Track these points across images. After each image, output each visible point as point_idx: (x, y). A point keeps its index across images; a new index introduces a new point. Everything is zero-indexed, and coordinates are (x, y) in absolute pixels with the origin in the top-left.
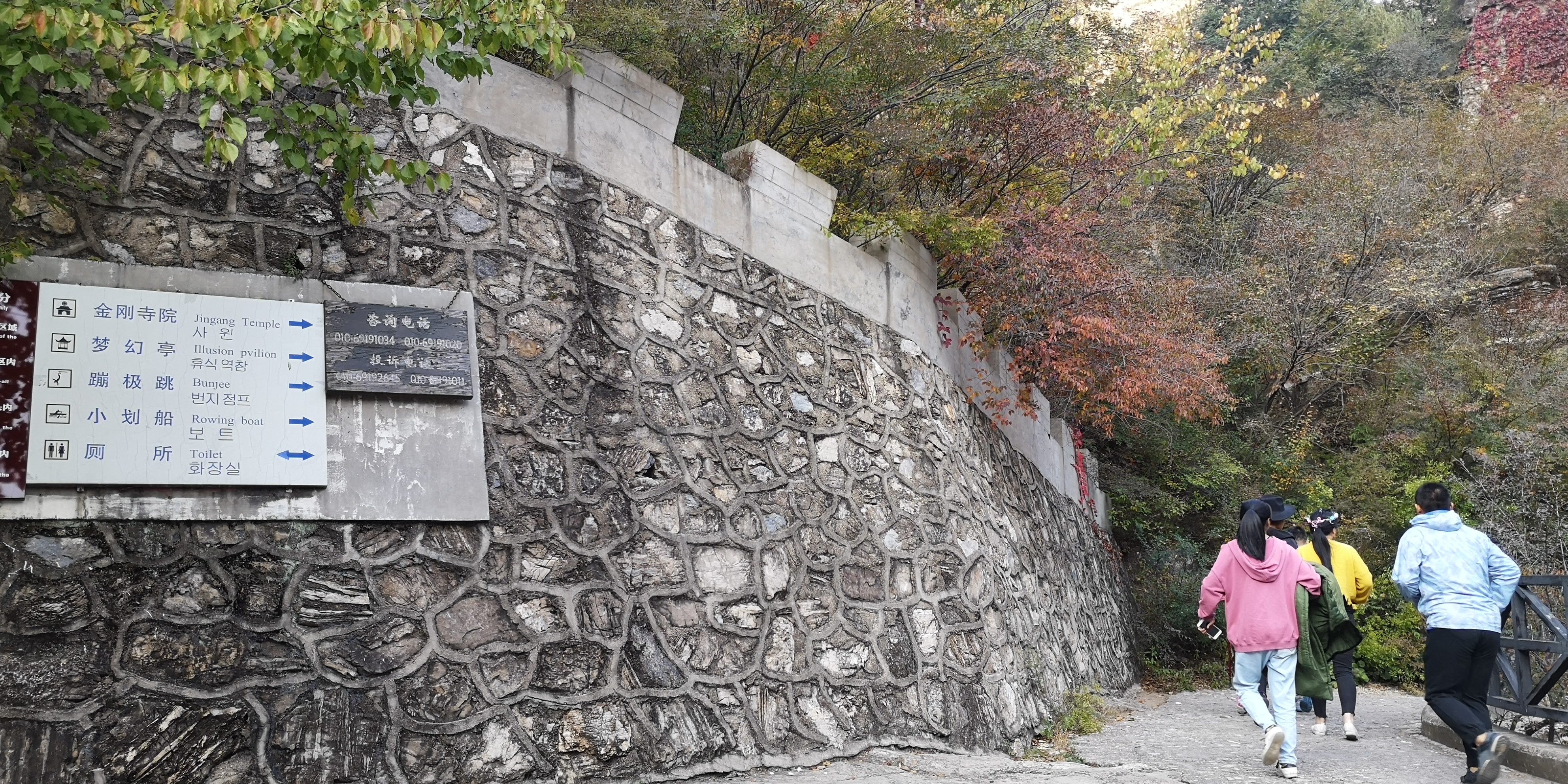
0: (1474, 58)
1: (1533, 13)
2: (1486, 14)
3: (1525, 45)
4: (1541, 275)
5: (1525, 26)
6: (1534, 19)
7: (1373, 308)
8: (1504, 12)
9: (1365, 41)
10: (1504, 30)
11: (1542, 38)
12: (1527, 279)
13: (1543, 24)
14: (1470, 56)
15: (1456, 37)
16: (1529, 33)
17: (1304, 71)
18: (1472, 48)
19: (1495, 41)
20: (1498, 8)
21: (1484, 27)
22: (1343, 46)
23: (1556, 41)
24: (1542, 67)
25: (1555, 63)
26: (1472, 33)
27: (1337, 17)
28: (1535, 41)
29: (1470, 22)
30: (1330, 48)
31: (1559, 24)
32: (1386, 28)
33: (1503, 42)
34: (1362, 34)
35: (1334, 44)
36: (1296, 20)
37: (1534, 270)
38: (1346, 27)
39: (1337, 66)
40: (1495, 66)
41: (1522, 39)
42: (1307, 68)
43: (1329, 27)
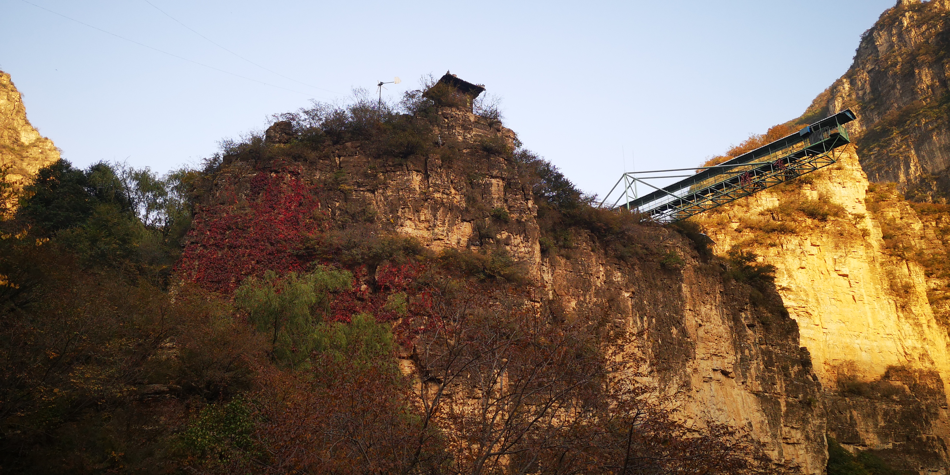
0: (181, 267)
1: (215, 253)
2: (192, 246)
3: (207, 268)
4: (171, 391)
5: (209, 258)
6: (215, 256)
7: (56, 390)
8: (201, 248)
9: (129, 239)
10: (200, 257)
11: (216, 267)
12: (164, 392)
13: (218, 260)
14: (179, 265)
15: (175, 252)
16: (211, 263)
17: (88, 244)
18: (181, 261)
19: (194, 261)
20: (199, 245)
21: (190, 252)
22: (115, 238)
23: (222, 271)
24: (213, 282)
25: (219, 282)
26: (183, 254)
27: (116, 220)
28: (212, 268)
29: (184, 247)
30: (107, 237)
31: (225, 263)
32: (142, 236)
33: (197, 263)
34: (128, 235)
35: (110, 234)
36: (92, 214)
37: (168, 387)
38: (119, 228)
39: (107, 247)
40: (190, 274)
41: (207, 265)
42: (90, 243)
43: (110, 224)
